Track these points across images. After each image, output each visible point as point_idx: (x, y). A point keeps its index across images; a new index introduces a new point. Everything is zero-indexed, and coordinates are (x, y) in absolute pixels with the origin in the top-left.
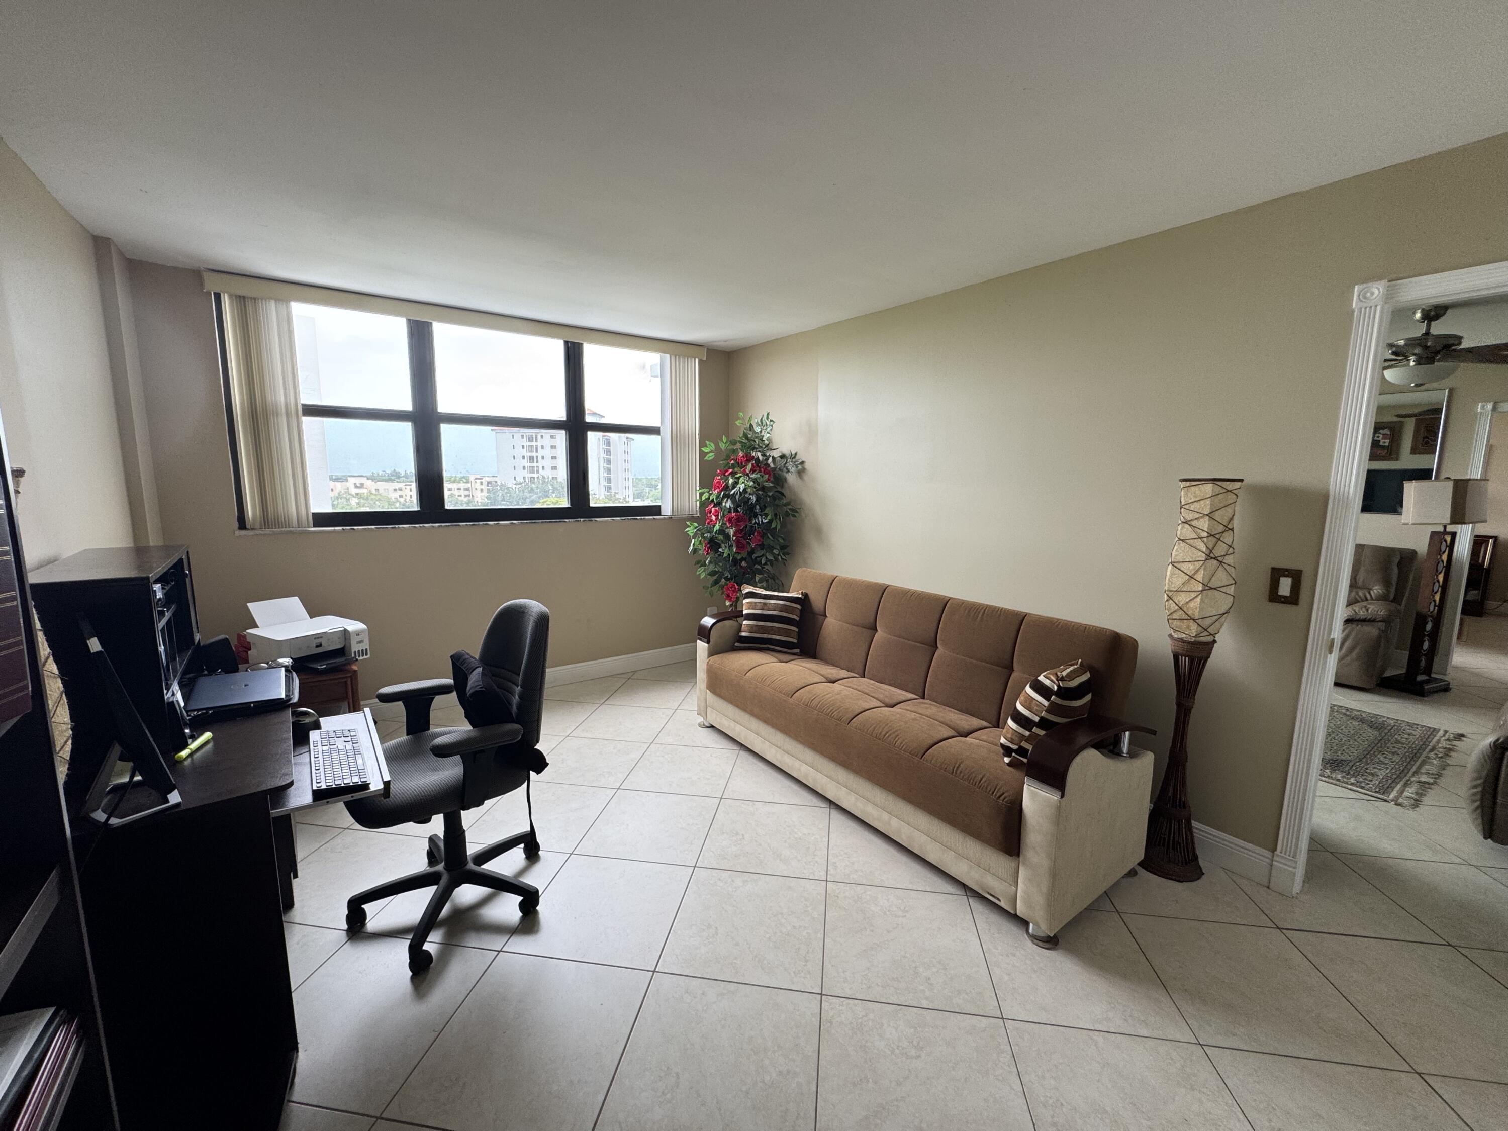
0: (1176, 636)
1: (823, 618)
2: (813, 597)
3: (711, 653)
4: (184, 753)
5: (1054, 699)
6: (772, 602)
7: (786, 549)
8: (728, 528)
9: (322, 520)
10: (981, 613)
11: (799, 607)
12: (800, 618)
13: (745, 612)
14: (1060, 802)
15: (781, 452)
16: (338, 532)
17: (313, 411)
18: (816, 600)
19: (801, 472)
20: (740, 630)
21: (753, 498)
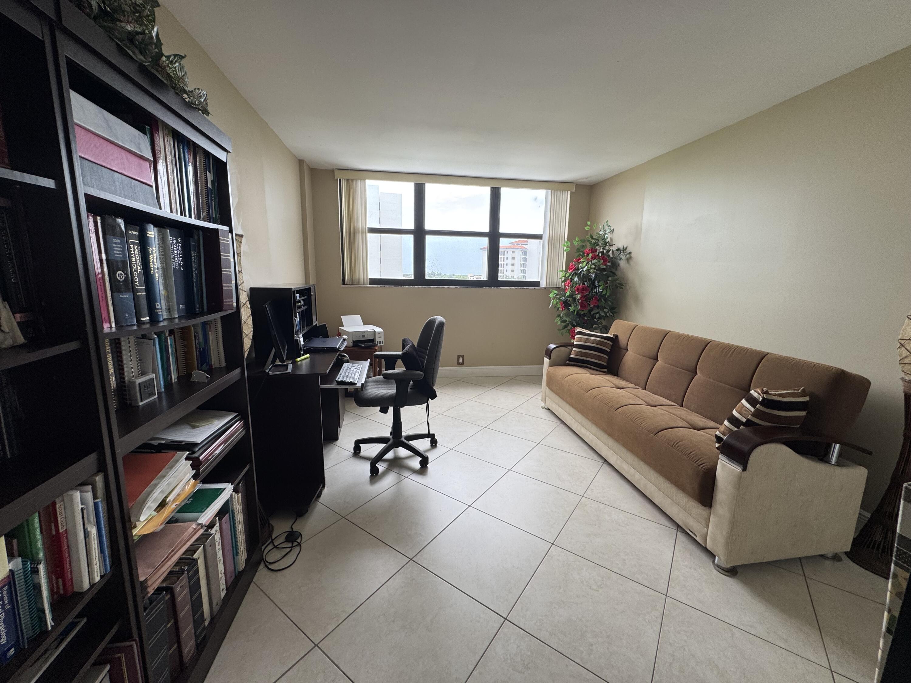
0: (907, 378)
1: (625, 351)
2: (620, 338)
3: (551, 365)
4: (299, 359)
5: (758, 407)
6: (592, 338)
7: (614, 309)
8: (576, 294)
9: (374, 282)
10: (732, 351)
11: (611, 343)
12: (611, 350)
13: (575, 343)
14: (741, 473)
15: (617, 247)
16: (379, 287)
17: (373, 231)
18: (622, 340)
19: (629, 260)
20: (570, 354)
21: (593, 276)
